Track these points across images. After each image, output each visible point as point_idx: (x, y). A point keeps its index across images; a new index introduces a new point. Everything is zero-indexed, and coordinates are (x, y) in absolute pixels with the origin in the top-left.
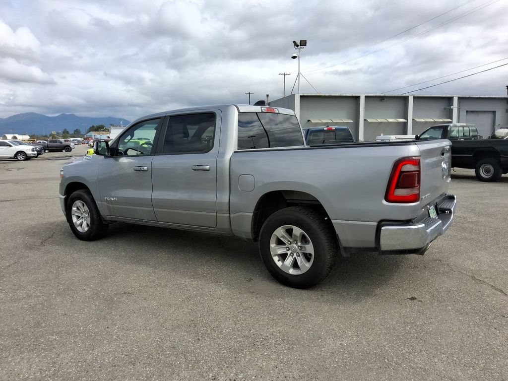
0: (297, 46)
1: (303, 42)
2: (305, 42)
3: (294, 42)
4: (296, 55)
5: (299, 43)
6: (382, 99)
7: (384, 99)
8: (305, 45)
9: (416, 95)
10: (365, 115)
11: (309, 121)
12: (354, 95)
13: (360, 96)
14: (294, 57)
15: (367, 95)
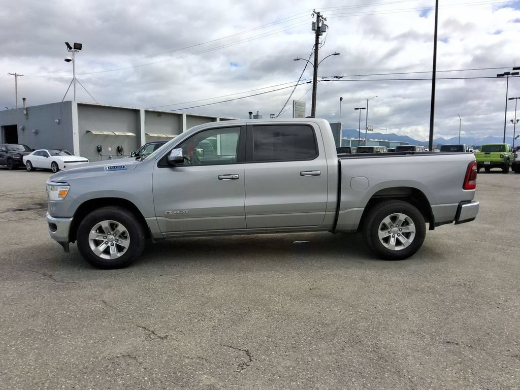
0: (71, 48)
1: (78, 46)
2: (79, 46)
3: (67, 44)
4: (70, 58)
5: (72, 46)
6: (159, 114)
7: (161, 115)
8: (80, 49)
9: (189, 114)
10: (146, 130)
11: (88, 132)
12: (134, 108)
13: (140, 110)
14: (68, 60)
15: (147, 109)
